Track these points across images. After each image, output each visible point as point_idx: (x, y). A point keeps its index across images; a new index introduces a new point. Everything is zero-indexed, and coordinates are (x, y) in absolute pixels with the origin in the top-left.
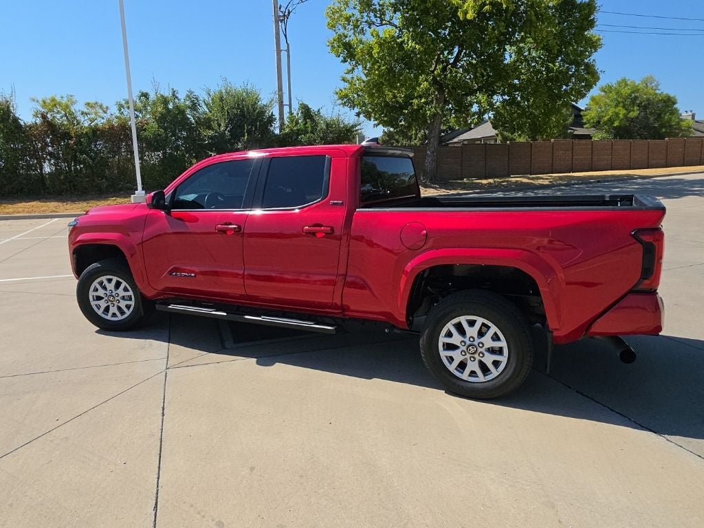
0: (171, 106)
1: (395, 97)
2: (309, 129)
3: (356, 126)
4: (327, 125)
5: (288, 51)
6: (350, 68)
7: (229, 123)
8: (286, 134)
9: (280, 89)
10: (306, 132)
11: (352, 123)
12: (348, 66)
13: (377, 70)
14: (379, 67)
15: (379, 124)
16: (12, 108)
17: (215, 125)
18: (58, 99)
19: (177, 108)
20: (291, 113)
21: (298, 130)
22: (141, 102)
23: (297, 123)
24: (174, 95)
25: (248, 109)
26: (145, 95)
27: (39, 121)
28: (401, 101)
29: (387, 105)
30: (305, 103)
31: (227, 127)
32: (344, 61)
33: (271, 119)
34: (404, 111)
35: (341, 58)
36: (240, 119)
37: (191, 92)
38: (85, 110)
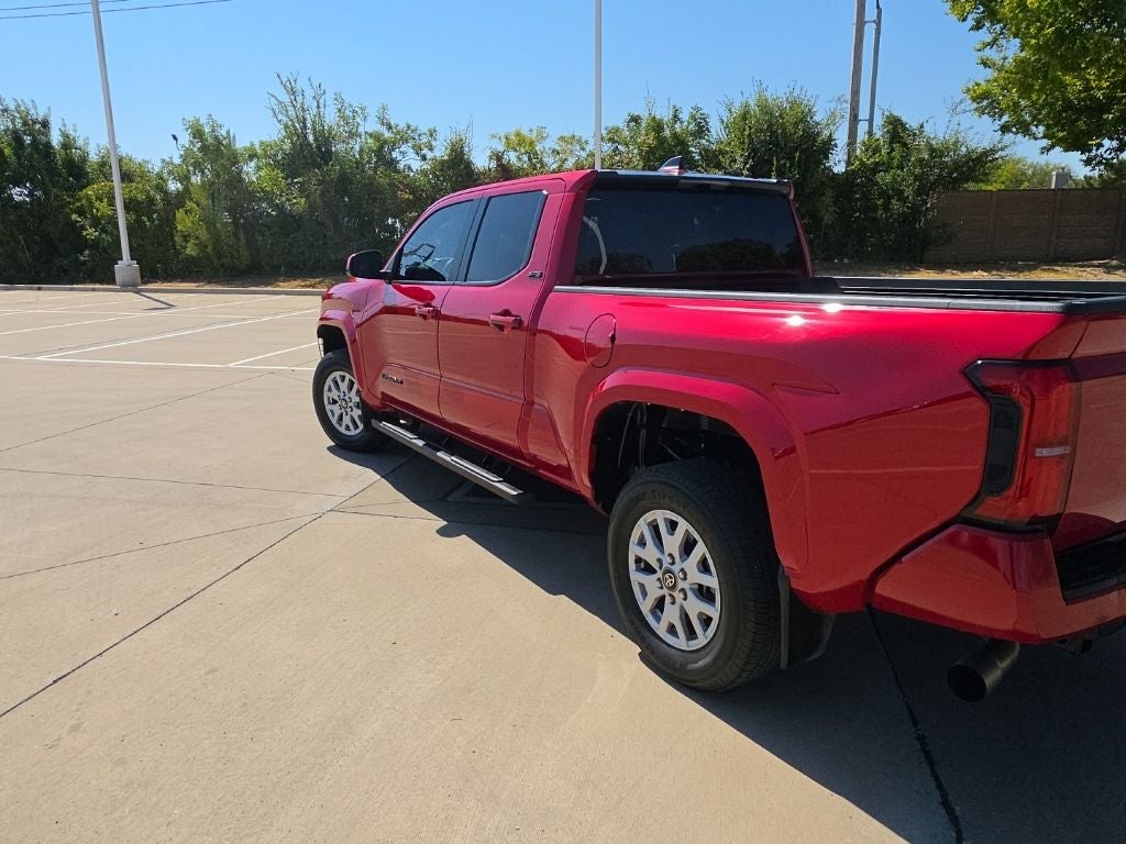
0: (667, 133)
1: (1088, 88)
2: (895, 162)
3: (993, 151)
4: (932, 150)
5: (878, 22)
6: (989, 38)
7: (748, 158)
8: (854, 171)
9: (855, 93)
10: (888, 167)
11: (986, 144)
12: (985, 35)
13: (1035, 37)
14: (1040, 29)
15: (1053, 147)
16: (466, 149)
17: (725, 161)
18: (525, 132)
19: (675, 135)
20: (870, 133)
21: (876, 164)
22: (631, 131)
23: (877, 150)
24: (675, 116)
25: (784, 130)
26: (635, 119)
27: (493, 164)
28: (1099, 95)
29: (1068, 106)
30: (895, 113)
31: (746, 163)
32: (978, 26)
33: (828, 146)
34: (1105, 116)
35: (970, 22)
36: (770, 149)
37: (698, 109)
38: (558, 148)
